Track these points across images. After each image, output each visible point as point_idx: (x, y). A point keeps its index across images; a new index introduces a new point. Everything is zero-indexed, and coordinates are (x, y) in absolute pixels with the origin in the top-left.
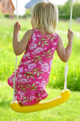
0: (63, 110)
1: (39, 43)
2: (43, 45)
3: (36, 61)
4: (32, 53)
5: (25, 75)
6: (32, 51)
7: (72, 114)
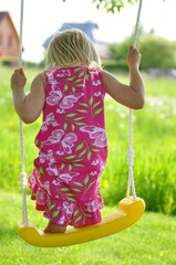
0: (125, 249)
1: (66, 88)
2: (74, 90)
3: (73, 127)
4: (58, 111)
5: (63, 166)
6: (57, 107)
7: (145, 256)
